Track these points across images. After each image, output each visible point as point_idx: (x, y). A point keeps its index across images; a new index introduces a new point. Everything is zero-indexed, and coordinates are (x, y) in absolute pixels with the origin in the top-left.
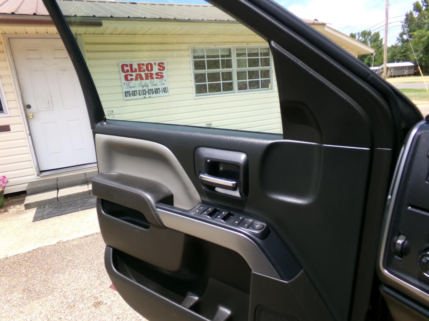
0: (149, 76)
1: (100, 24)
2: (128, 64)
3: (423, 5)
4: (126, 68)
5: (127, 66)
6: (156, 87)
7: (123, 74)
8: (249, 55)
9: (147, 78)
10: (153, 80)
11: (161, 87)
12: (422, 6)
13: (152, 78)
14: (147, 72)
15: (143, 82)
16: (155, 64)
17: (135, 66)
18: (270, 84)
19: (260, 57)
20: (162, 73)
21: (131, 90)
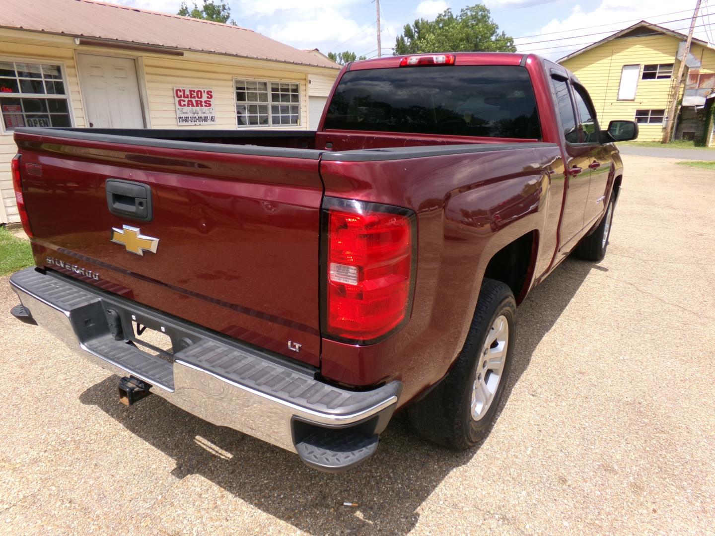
0: (199, 104)
1: (182, 54)
2: (181, 89)
3: (415, 31)
4: (179, 94)
5: (180, 91)
6: (205, 115)
7: (177, 99)
8: (283, 90)
9: (197, 106)
10: (202, 108)
11: (209, 116)
12: (413, 31)
13: (202, 106)
14: (197, 99)
15: (195, 108)
16: (204, 91)
17: (187, 93)
18: (298, 121)
19: (290, 93)
20: (210, 101)
21: (183, 116)
